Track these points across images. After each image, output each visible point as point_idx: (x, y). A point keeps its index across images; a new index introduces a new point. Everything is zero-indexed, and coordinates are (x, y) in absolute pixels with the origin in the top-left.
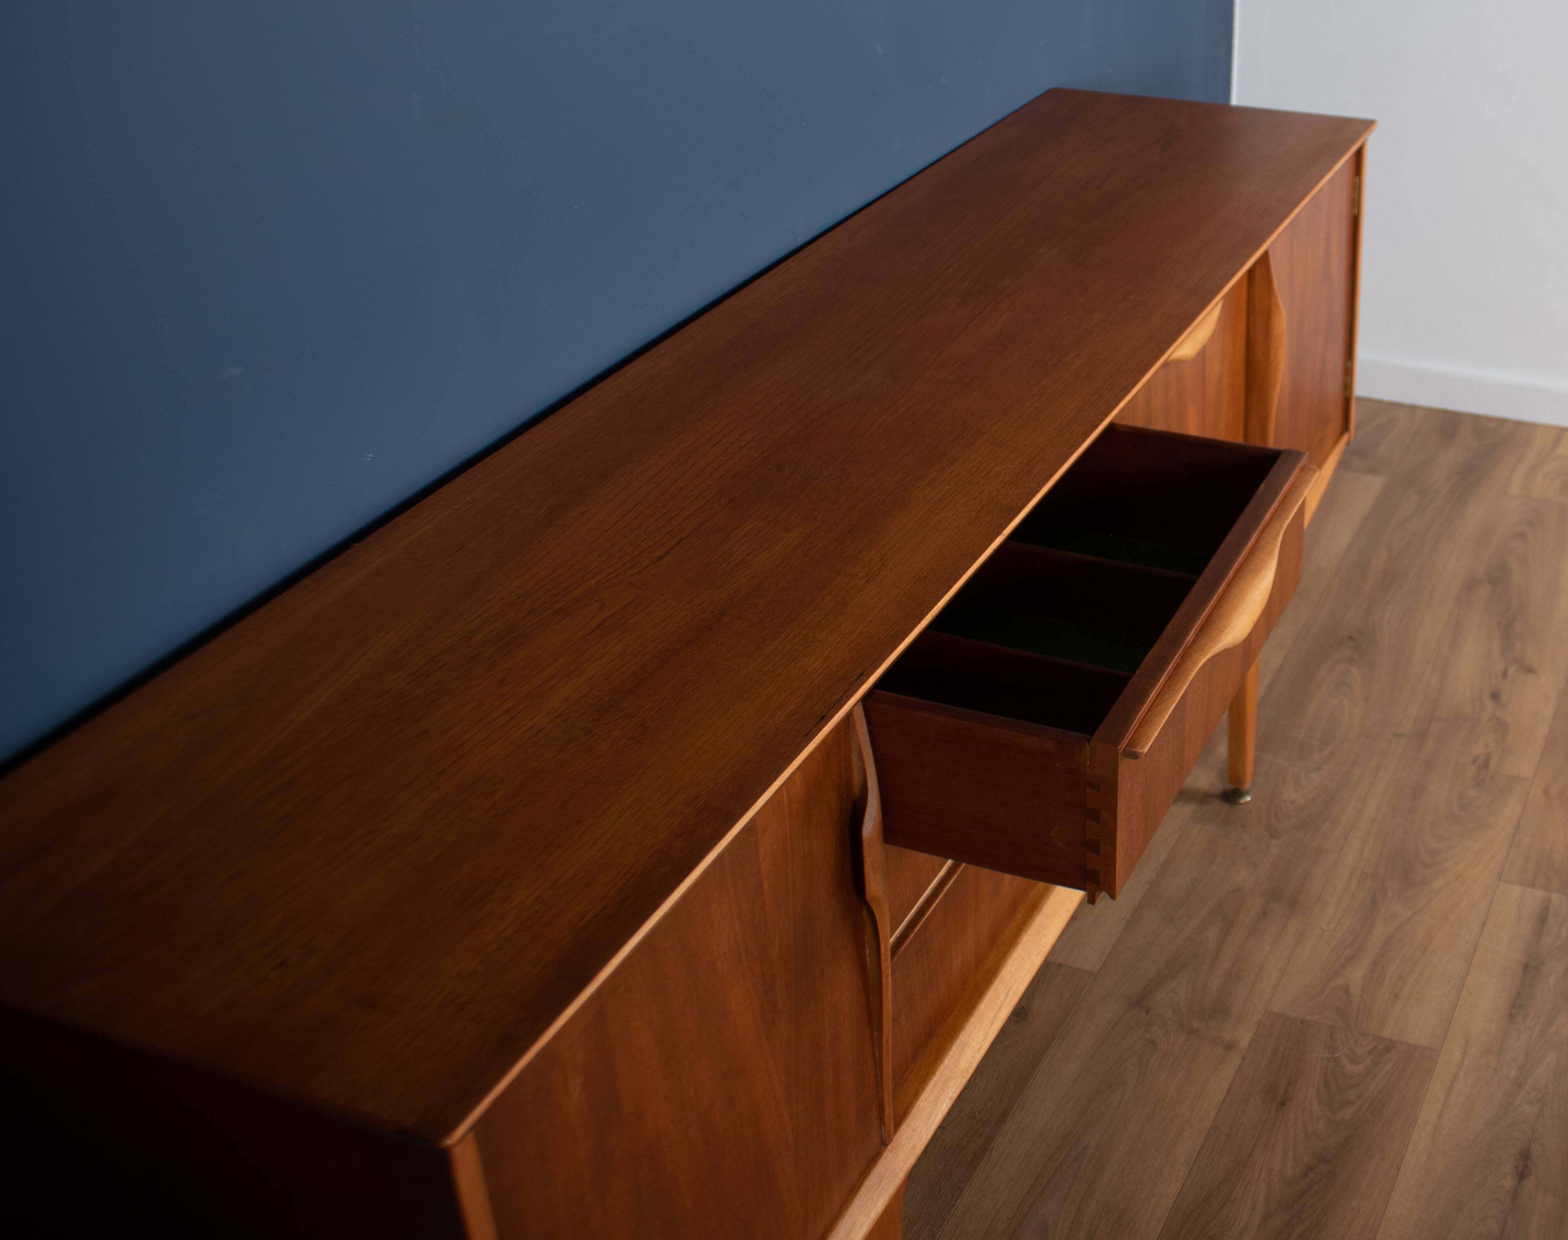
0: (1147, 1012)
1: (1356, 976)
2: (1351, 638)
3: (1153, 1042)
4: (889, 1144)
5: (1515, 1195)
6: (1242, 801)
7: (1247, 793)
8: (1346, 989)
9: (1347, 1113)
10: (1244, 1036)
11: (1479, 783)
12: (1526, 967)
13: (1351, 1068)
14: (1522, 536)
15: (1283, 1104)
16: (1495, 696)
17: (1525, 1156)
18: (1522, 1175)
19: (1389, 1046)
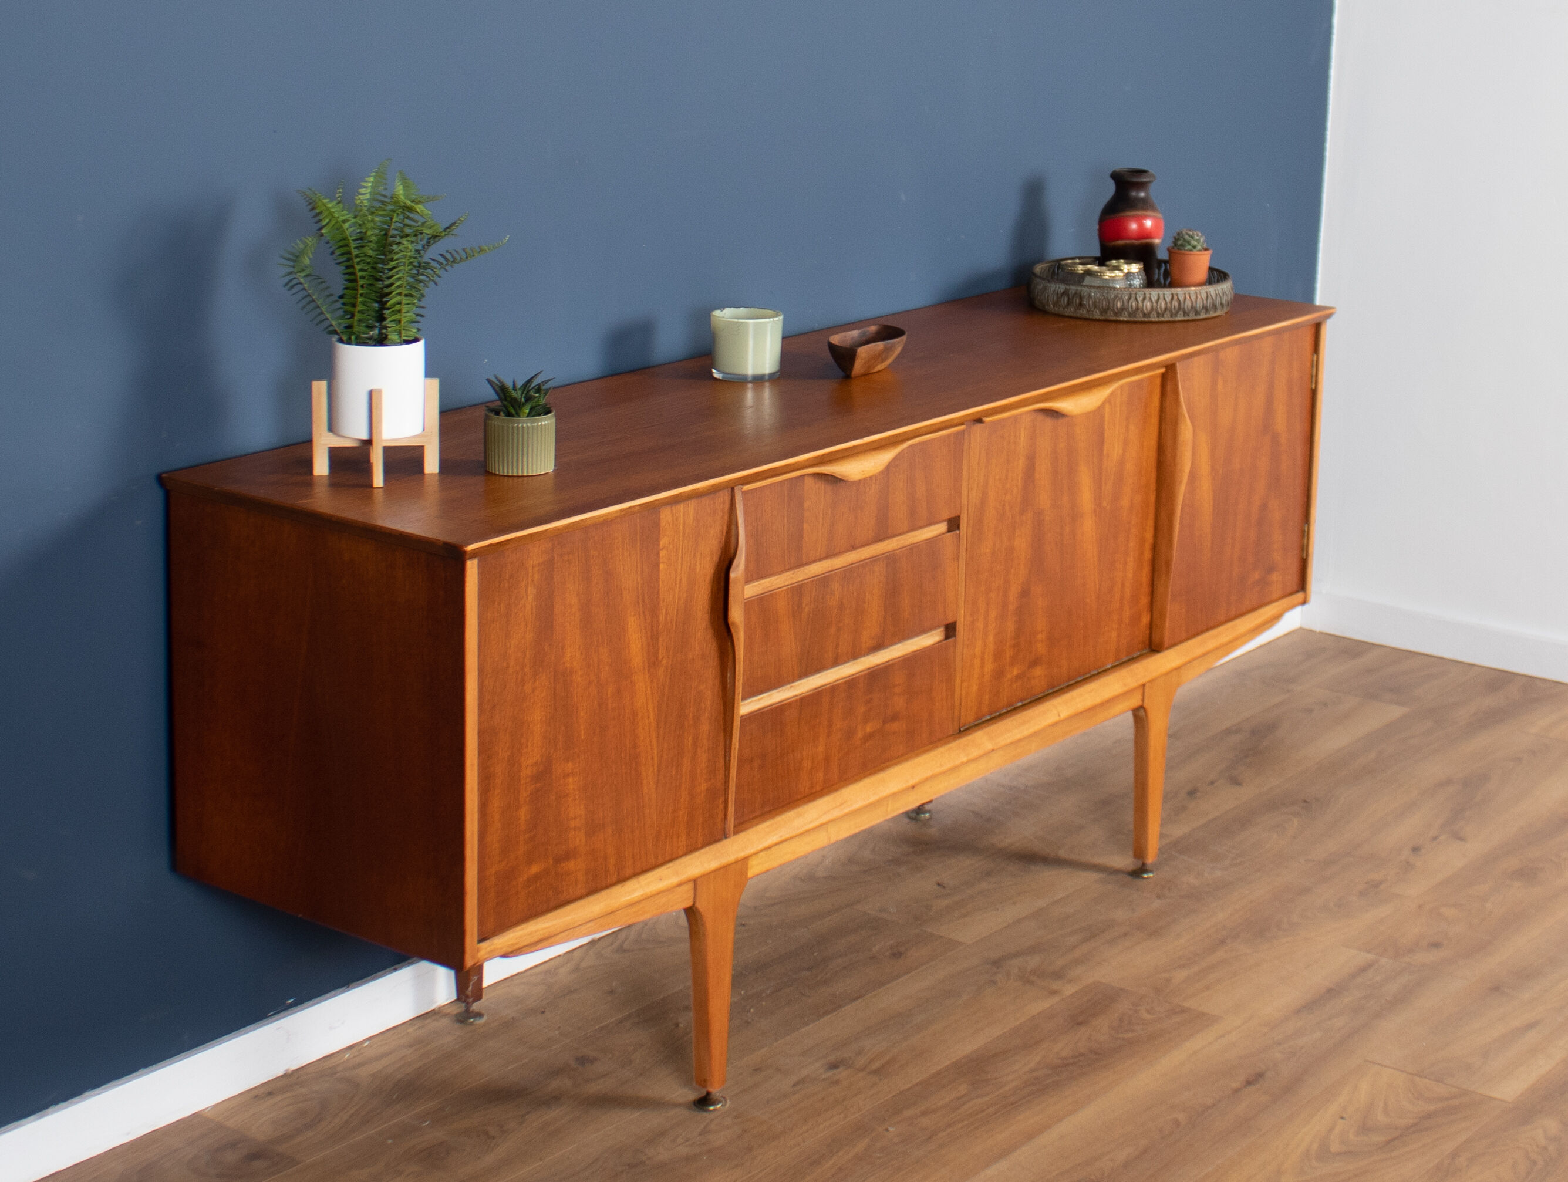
0: (998, 968)
1: (1181, 975)
2: (1305, 801)
3: (994, 982)
4: (728, 837)
5: (1237, 1091)
6: (1145, 876)
7: (1151, 872)
8: (1168, 980)
9: (1129, 1035)
10: (1069, 990)
11: (1362, 894)
12: (1330, 991)
13: (1146, 1016)
14: (1519, 760)
15: (1080, 1024)
16: (1416, 850)
17: (1260, 1075)
18: (1249, 1083)
19: (1184, 1010)
